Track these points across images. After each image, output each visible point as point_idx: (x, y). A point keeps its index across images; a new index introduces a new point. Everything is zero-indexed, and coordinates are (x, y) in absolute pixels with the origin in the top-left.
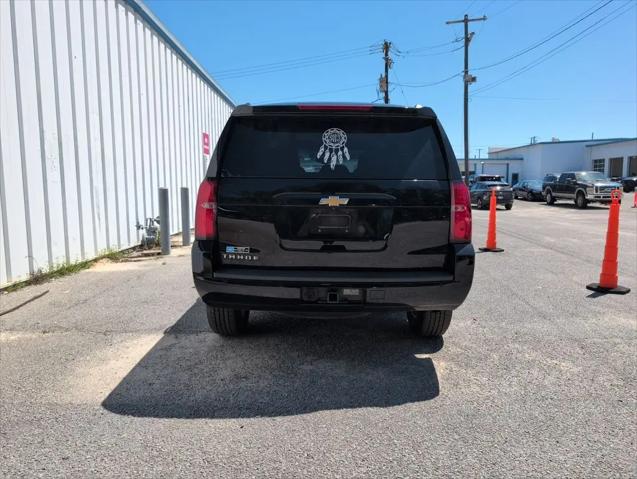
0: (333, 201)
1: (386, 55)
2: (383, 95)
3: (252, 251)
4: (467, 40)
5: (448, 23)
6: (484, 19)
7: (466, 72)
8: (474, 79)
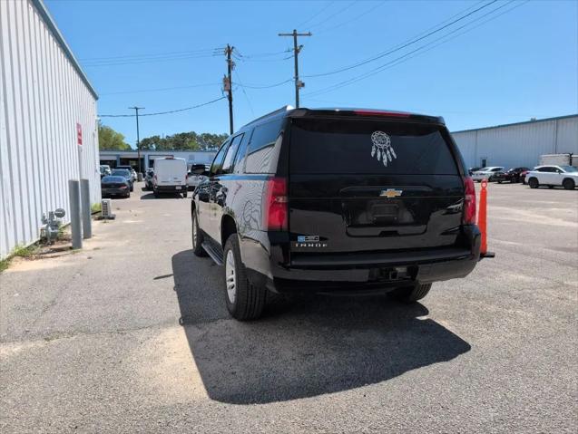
0: (390, 193)
1: (229, 57)
2: (227, 93)
3: (321, 239)
4: (297, 52)
5: (280, 35)
6: (309, 34)
7: (297, 79)
8: (303, 85)
